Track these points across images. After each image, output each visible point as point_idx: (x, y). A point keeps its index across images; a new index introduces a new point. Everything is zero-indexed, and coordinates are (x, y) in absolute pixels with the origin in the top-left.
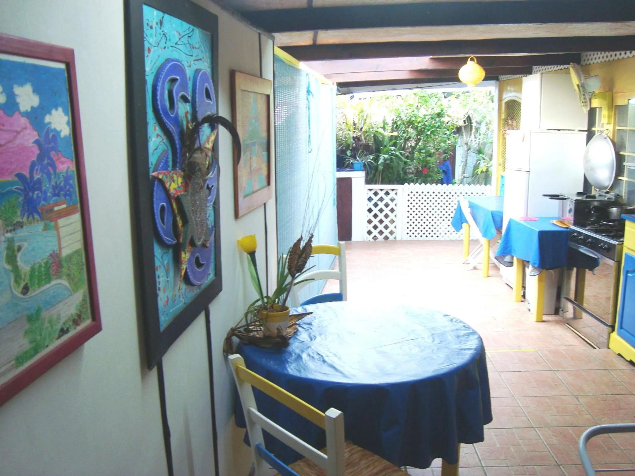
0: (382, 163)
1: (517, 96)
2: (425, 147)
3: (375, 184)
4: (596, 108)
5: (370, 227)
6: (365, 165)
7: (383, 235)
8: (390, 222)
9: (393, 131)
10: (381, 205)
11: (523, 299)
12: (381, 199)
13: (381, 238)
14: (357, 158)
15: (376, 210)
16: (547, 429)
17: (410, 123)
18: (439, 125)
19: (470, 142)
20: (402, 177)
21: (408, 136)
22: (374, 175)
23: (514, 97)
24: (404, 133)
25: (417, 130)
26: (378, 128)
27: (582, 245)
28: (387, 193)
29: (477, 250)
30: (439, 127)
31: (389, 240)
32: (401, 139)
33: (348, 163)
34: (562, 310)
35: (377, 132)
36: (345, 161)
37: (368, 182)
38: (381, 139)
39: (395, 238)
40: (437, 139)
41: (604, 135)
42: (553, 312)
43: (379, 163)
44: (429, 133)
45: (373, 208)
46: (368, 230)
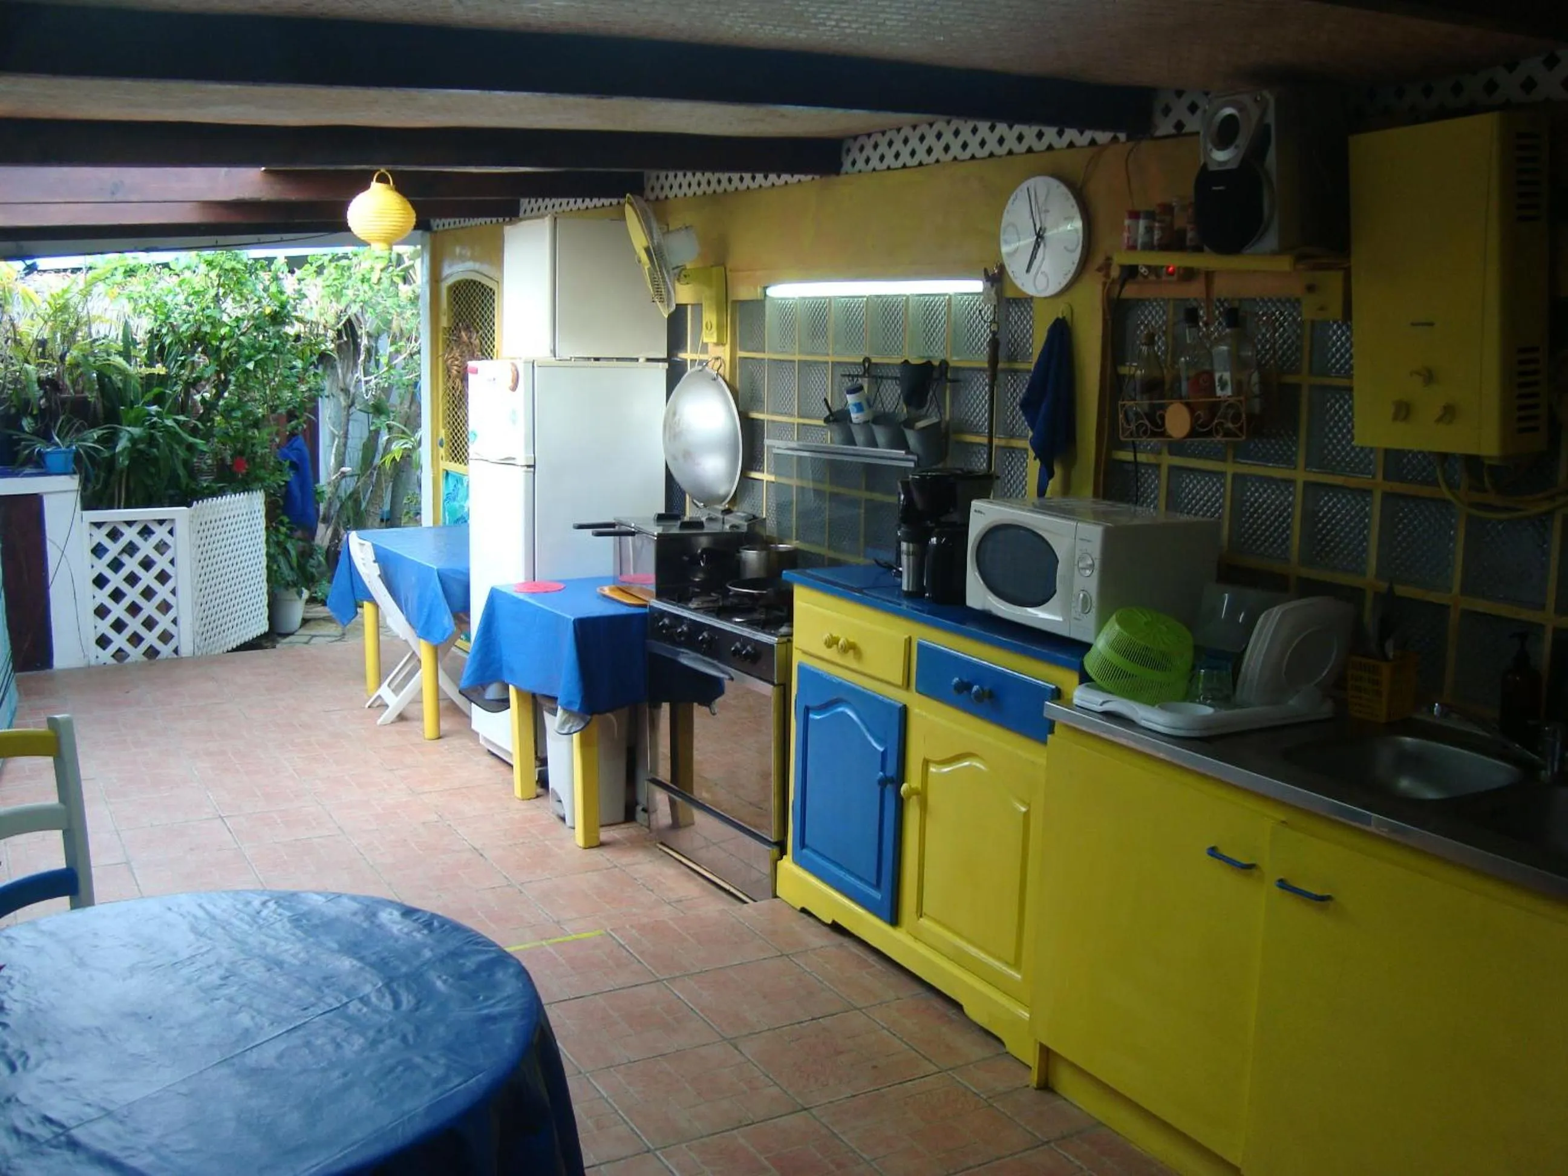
0: (125, 449)
1: (481, 270)
2: (241, 404)
3: (111, 507)
4: (686, 305)
5: (104, 626)
6: (77, 458)
7: (143, 647)
8: (159, 608)
9: (150, 362)
10: (131, 565)
11: (540, 790)
12: (131, 549)
13: (136, 654)
14: (53, 438)
15: (116, 580)
16: (684, 1145)
17: (199, 339)
18: (275, 345)
19: (355, 386)
20: (184, 486)
21: (194, 375)
22: (106, 484)
23: (474, 273)
24: (183, 366)
25: (218, 358)
26: (109, 355)
27: (686, 648)
28: (146, 532)
29: (401, 669)
30: (275, 349)
31: (160, 657)
32: (176, 384)
33: (27, 452)
34: (645, 810)
35: (109, 365)
36: (19, 448)
37: (90, 502)
38: (120, 385)
39: (176, 651)
40: (270, 380)
41: (711, 370)
42: (621, 816)
43: (119, 449)
44: (251, 366)
45: (108, 573)
46: (99, 635)
